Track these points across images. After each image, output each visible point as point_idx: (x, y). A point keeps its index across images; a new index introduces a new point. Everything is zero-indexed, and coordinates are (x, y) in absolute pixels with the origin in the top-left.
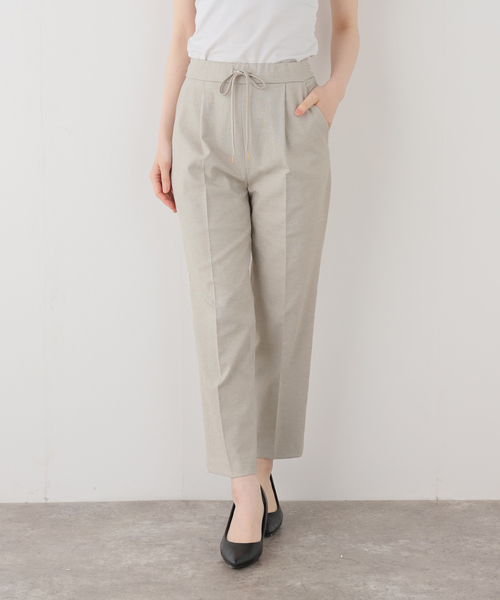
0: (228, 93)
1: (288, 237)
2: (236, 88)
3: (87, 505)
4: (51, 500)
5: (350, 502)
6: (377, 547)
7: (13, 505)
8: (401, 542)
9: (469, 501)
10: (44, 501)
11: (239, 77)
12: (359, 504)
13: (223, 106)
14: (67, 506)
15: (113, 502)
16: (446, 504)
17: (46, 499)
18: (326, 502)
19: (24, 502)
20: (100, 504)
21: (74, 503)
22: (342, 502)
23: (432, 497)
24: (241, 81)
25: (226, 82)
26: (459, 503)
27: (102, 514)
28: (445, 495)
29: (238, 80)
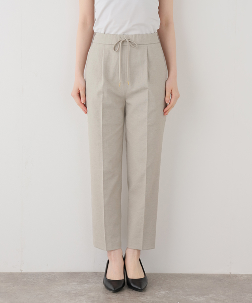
0: (118, 51)
1: (148, 126)
2: (122, 48)
3: (43, 274)
4: (24, 271)
5: (183, 274)
6: (197, 298)
7: (4, 273)
8: (211, 295)
9: (248, 275)
10: (20, 272)
11: (123, 42)
12: (188, 275)
13: (115, 57)
14: (32, 274)
15: (57, 273)
16: (235, 276)
17: (21, 270)
18: (170, 274)
19: (9, 272)
20: (50, 274)
21: (36, 273)
22: (179, 274)
23: (227, 272)
24: (125, 44)
25: (116, 45)
26: (242, 276)
27: (51, 278)
28: (234, 271)
29: (123, 43)
